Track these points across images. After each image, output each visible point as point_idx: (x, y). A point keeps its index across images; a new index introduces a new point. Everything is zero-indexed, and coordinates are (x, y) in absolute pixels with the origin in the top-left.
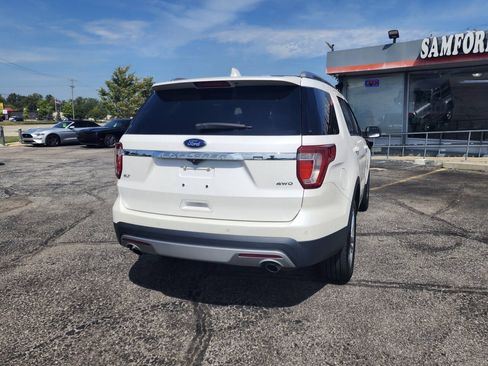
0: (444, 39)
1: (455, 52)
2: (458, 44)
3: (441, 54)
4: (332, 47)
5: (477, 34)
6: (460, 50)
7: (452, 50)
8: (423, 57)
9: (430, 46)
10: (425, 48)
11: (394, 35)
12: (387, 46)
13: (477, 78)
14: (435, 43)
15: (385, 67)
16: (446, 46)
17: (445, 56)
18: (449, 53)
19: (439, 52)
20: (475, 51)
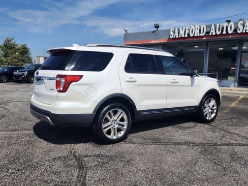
0: (181, 29)
1: (186, 36)
2: (187, 32)
3: (180, 37)
4: (126, 31)
5: (196, 27)
6: (189, 34)
7: (185, 34)
8: (171, 37)
9: (174, 32)
10: (172, 33)
11: (157, 27)
12: (154, 32)
13: (196, 48)
14: (176, 31)
15: (153, 42)
16: (182, 33)
17: (181, 38)
18: (183, 36)
19: (179, 35)
20: (195, 35)
